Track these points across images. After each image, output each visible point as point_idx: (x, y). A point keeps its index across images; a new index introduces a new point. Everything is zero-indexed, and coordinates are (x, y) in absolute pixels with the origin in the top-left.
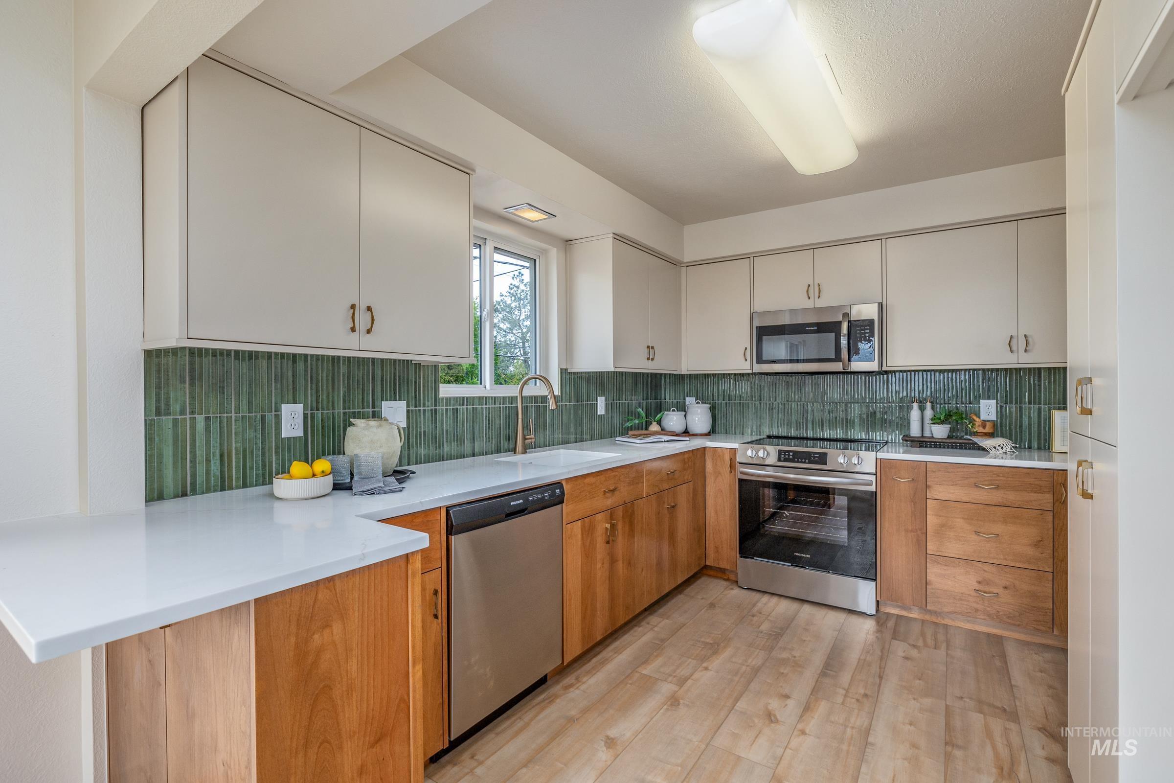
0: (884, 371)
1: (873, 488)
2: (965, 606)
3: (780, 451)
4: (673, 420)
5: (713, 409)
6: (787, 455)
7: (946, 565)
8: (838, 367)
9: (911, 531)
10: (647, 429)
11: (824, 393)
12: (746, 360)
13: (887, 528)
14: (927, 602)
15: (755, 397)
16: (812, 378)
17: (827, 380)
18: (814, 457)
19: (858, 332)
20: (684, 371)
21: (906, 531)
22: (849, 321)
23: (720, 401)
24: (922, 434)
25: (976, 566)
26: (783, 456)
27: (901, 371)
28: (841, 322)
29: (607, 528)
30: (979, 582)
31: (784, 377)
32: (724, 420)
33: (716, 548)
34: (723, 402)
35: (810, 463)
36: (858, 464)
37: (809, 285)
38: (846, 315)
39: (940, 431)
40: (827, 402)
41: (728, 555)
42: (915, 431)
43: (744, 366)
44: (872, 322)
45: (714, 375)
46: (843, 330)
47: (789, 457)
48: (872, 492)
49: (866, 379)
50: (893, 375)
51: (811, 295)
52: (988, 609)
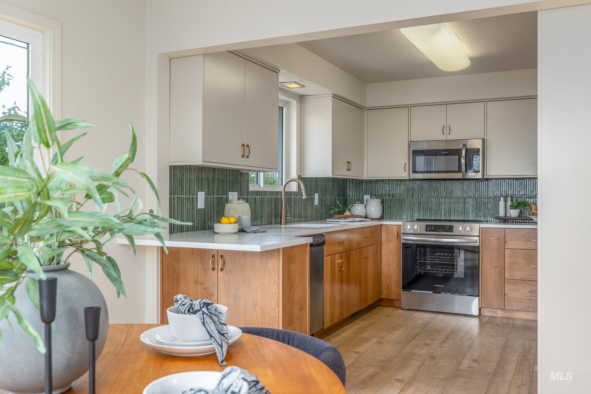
0: (485, 178)
1: (477, 244)
2: (523, 305)
3: (427, 225)
4: (358, 209)
5: (382, 202)
6: (431, 227)
7: (514, 284)
8: (460, 176)
9: (497, 267)
10: (343, 214)
11: (452, 192)
12: (406, 171)
13: (485, 267)
14: (505, 305)
15: (409, 195)
16: (445, 183)
17: (453, 184)
18: (446, 228)
19: (471, 155)
20: (365, 177)
21: (495, 267)
22: (466, 149)
23: (387, 198)
24: (506, 215)
25: (529, 283)
26: (428, 228)
27: (495, 179)
28: (462, 149)
29: (339, 263)
30: (530, 292)
31: (428, 182)
32: (389, 210)
33: (388, 287)
34: (389, 198)
35: (444, 231)
36: (470, 231)
37: (444, 126)
38: (464, 145)
39: (514, 213)
40: (453, 198)
41: (395, 291)
42: (502, 213)
43: (404, 175)
44: (479, 149)
45: (383, 180)
46: (463, 154)
47: (432, 228)
48: (477, 246)
49: (476, 183)
50: (491, 181)
51: (445, 132)
52: (534, 305)
